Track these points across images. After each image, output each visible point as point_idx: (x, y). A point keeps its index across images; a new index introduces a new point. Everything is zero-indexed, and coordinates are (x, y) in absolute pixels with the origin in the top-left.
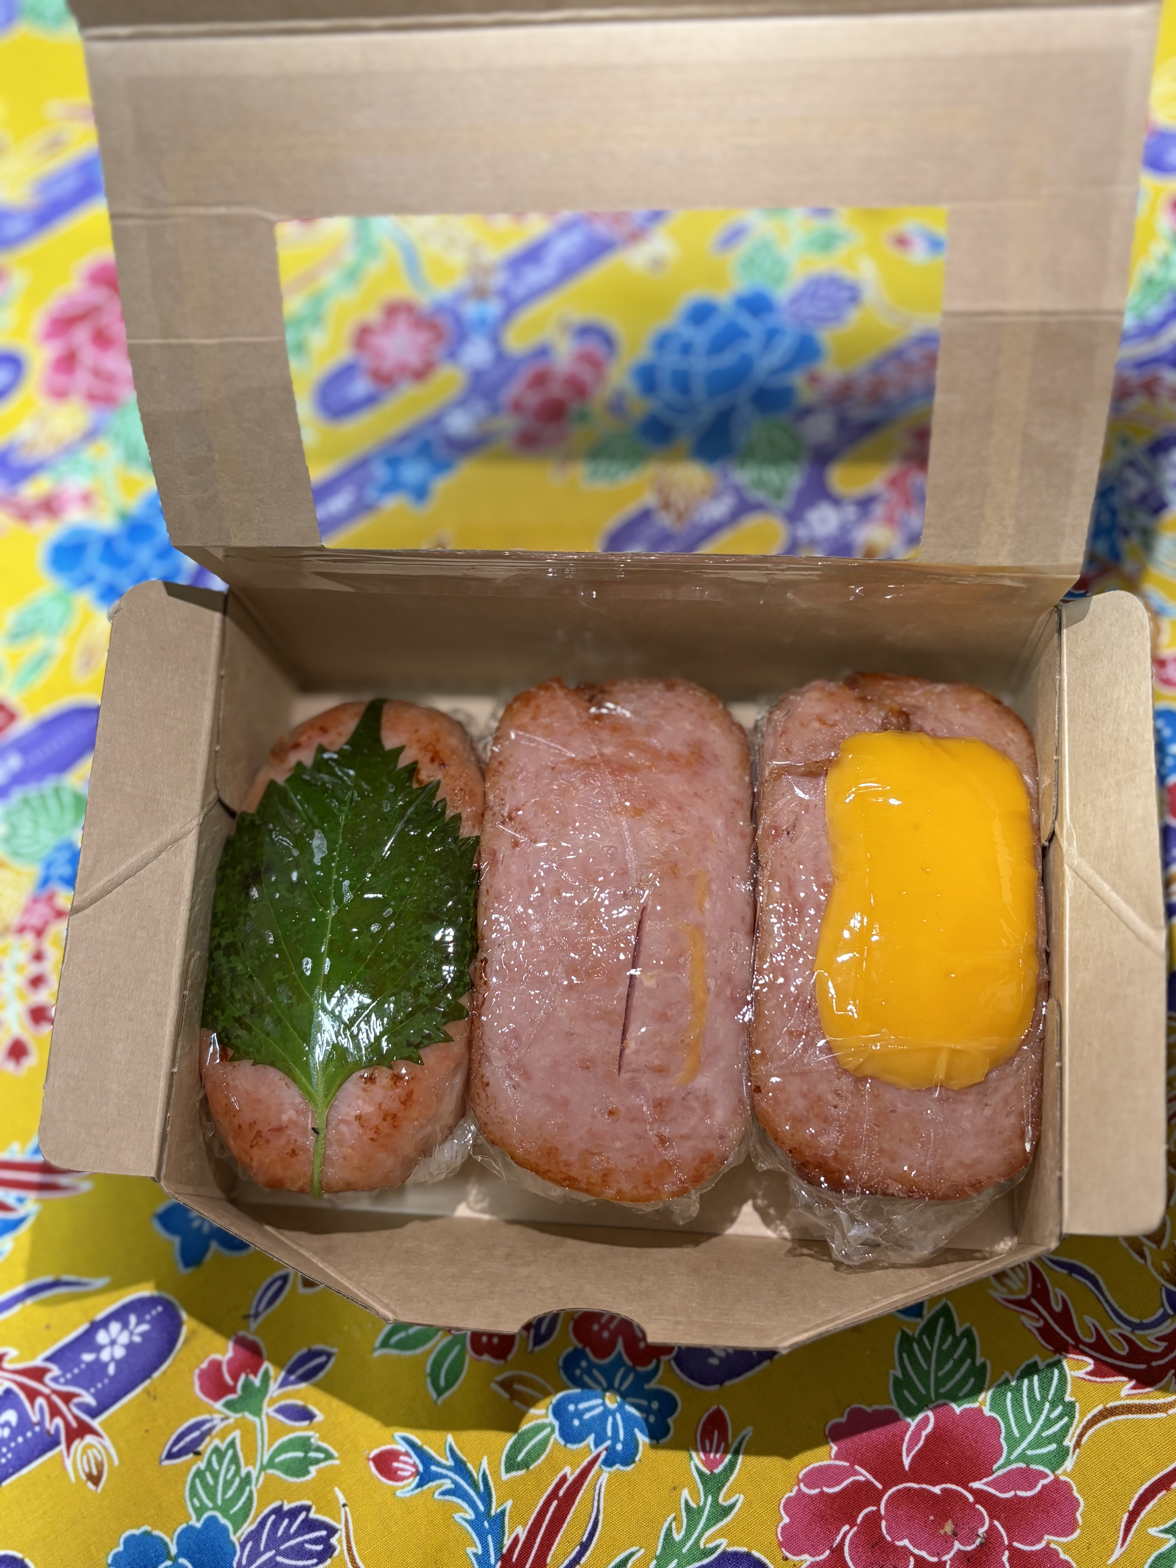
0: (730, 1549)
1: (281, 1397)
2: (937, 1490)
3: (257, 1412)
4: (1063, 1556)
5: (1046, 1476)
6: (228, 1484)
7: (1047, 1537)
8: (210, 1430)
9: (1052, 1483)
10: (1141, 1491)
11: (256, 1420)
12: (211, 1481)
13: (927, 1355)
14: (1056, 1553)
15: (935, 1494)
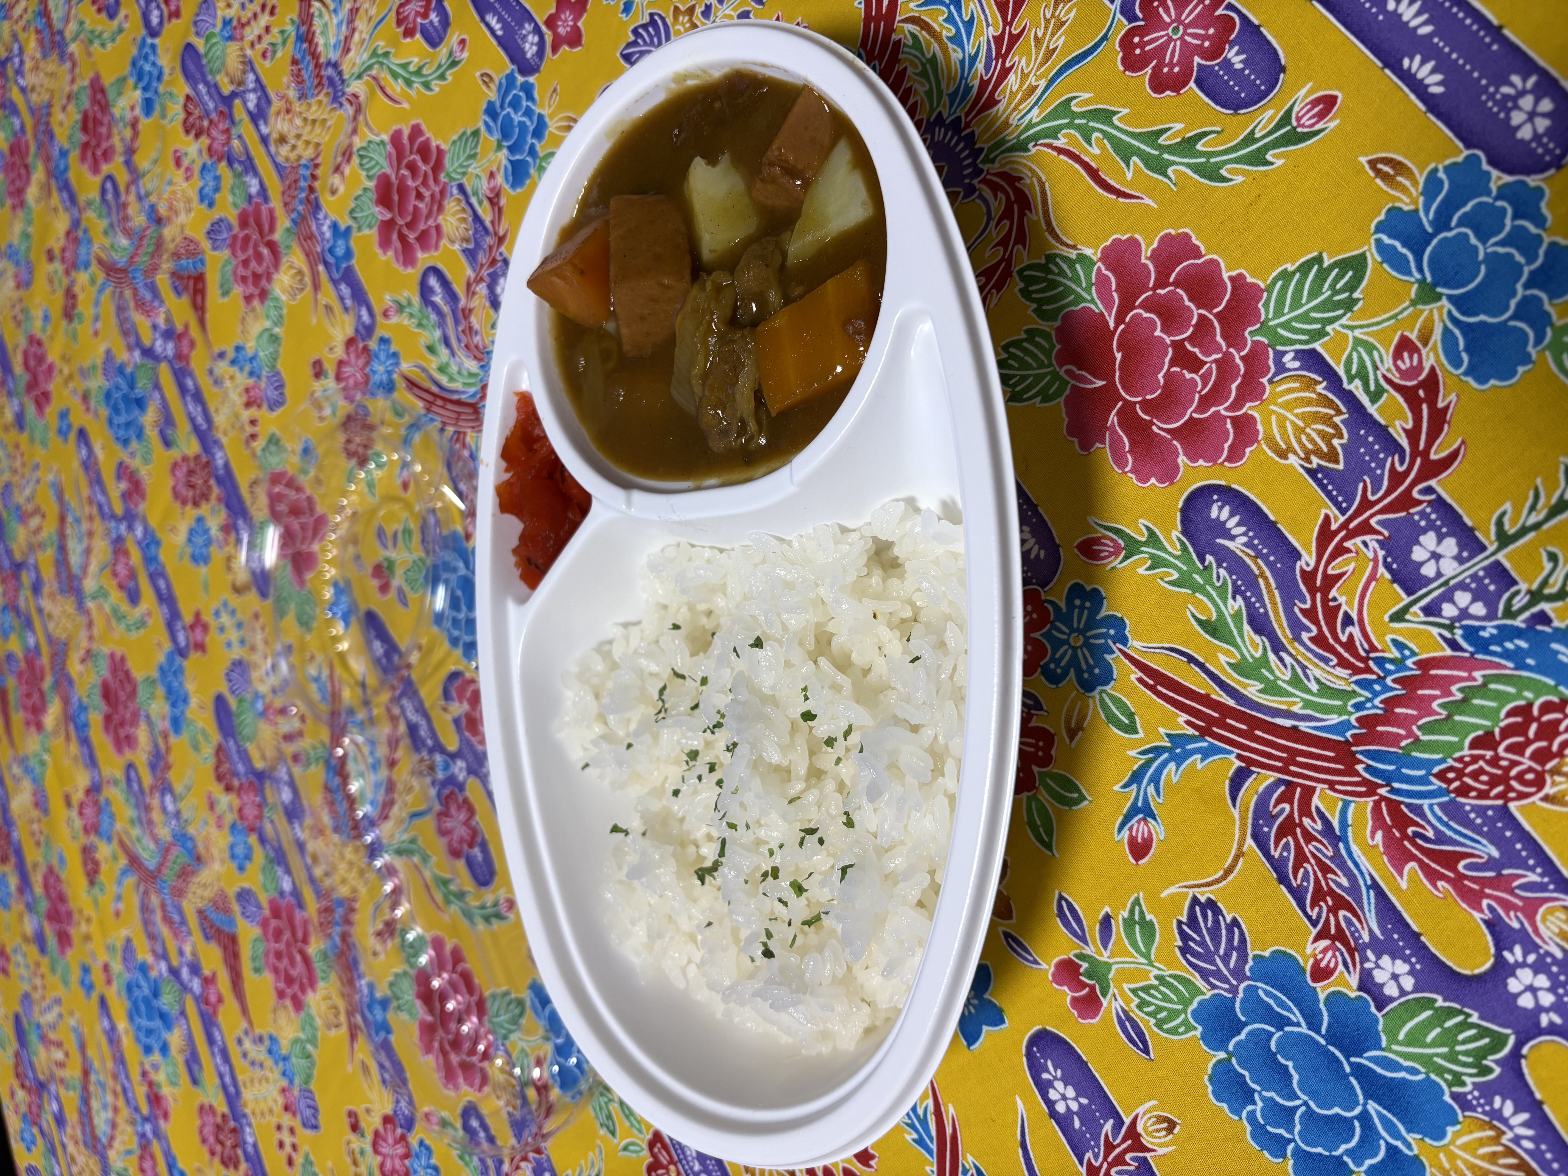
0: (1179, 528)
1: (1094, 943)
2: (1119, 356)
3: (1108, 966)
4: (1155, 245)
5: (1099, 269)
6: (1166, 999)
7: (1143, 261)
8: (1124, 1011)
9: (1104, 263)
10: (1101, 191)
11: (1114, 967)
12: (1164, 1014)
13: (1023, 378)
14: (1154, 251)
15: (1123, 357)
